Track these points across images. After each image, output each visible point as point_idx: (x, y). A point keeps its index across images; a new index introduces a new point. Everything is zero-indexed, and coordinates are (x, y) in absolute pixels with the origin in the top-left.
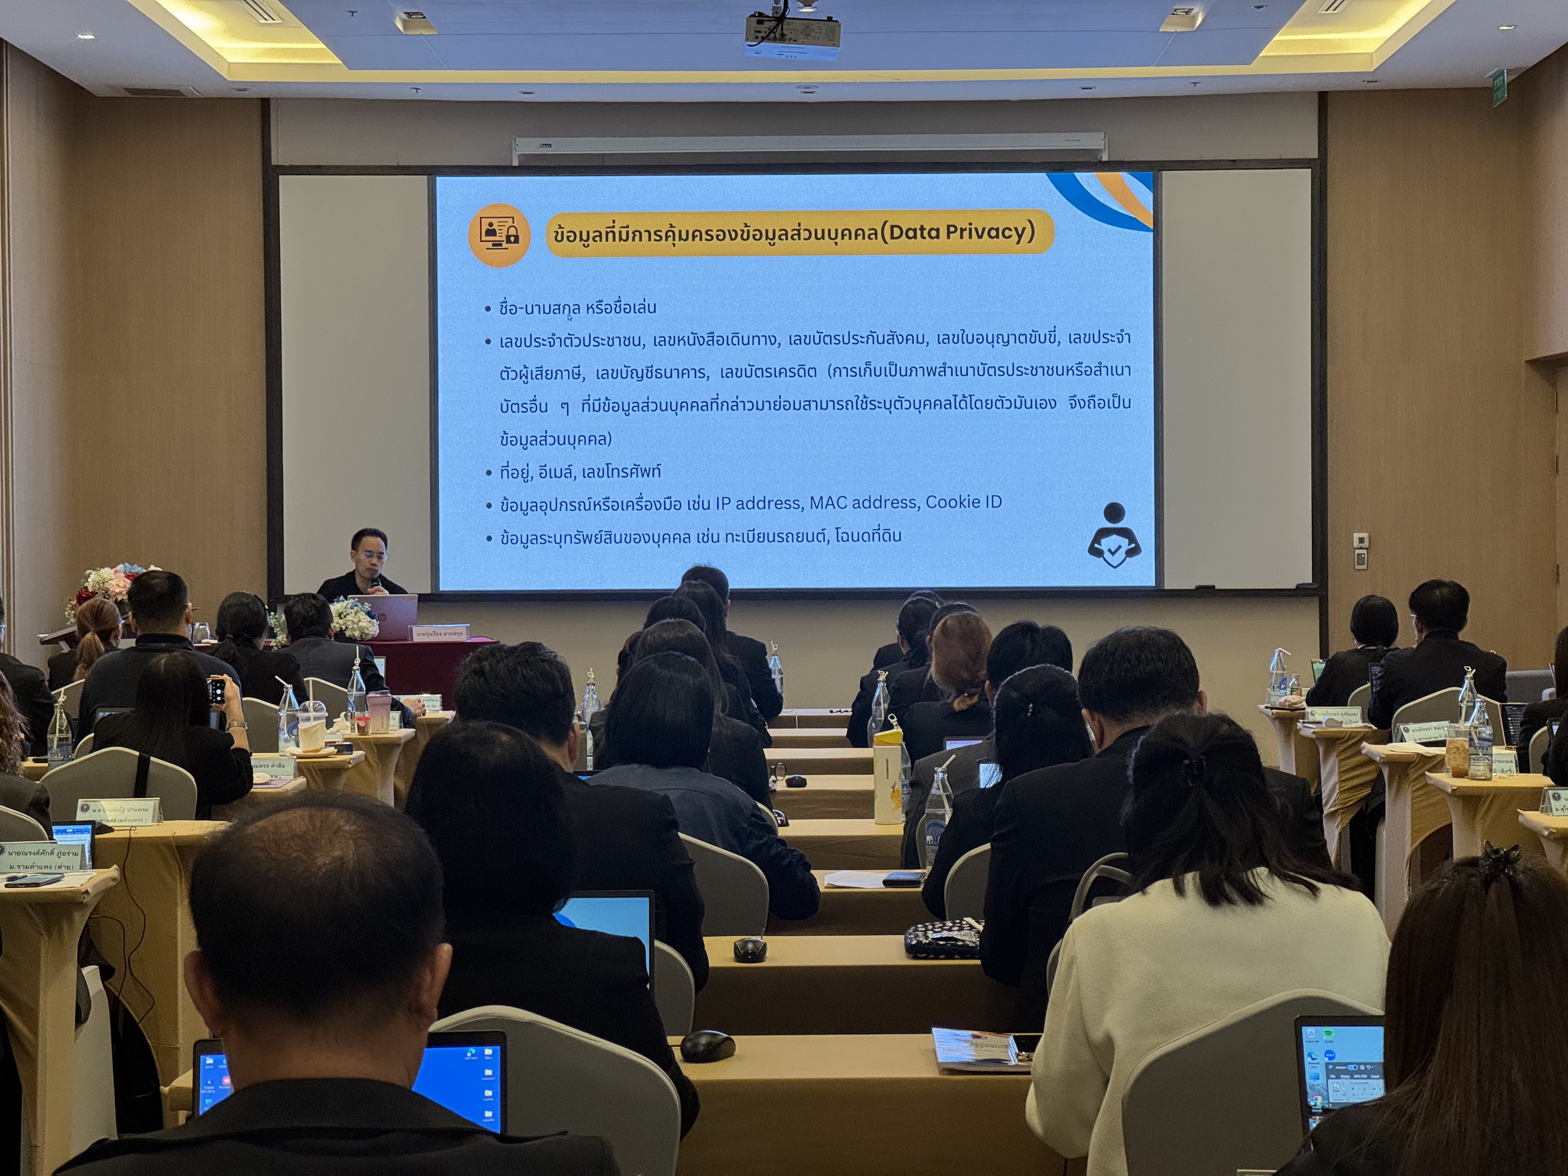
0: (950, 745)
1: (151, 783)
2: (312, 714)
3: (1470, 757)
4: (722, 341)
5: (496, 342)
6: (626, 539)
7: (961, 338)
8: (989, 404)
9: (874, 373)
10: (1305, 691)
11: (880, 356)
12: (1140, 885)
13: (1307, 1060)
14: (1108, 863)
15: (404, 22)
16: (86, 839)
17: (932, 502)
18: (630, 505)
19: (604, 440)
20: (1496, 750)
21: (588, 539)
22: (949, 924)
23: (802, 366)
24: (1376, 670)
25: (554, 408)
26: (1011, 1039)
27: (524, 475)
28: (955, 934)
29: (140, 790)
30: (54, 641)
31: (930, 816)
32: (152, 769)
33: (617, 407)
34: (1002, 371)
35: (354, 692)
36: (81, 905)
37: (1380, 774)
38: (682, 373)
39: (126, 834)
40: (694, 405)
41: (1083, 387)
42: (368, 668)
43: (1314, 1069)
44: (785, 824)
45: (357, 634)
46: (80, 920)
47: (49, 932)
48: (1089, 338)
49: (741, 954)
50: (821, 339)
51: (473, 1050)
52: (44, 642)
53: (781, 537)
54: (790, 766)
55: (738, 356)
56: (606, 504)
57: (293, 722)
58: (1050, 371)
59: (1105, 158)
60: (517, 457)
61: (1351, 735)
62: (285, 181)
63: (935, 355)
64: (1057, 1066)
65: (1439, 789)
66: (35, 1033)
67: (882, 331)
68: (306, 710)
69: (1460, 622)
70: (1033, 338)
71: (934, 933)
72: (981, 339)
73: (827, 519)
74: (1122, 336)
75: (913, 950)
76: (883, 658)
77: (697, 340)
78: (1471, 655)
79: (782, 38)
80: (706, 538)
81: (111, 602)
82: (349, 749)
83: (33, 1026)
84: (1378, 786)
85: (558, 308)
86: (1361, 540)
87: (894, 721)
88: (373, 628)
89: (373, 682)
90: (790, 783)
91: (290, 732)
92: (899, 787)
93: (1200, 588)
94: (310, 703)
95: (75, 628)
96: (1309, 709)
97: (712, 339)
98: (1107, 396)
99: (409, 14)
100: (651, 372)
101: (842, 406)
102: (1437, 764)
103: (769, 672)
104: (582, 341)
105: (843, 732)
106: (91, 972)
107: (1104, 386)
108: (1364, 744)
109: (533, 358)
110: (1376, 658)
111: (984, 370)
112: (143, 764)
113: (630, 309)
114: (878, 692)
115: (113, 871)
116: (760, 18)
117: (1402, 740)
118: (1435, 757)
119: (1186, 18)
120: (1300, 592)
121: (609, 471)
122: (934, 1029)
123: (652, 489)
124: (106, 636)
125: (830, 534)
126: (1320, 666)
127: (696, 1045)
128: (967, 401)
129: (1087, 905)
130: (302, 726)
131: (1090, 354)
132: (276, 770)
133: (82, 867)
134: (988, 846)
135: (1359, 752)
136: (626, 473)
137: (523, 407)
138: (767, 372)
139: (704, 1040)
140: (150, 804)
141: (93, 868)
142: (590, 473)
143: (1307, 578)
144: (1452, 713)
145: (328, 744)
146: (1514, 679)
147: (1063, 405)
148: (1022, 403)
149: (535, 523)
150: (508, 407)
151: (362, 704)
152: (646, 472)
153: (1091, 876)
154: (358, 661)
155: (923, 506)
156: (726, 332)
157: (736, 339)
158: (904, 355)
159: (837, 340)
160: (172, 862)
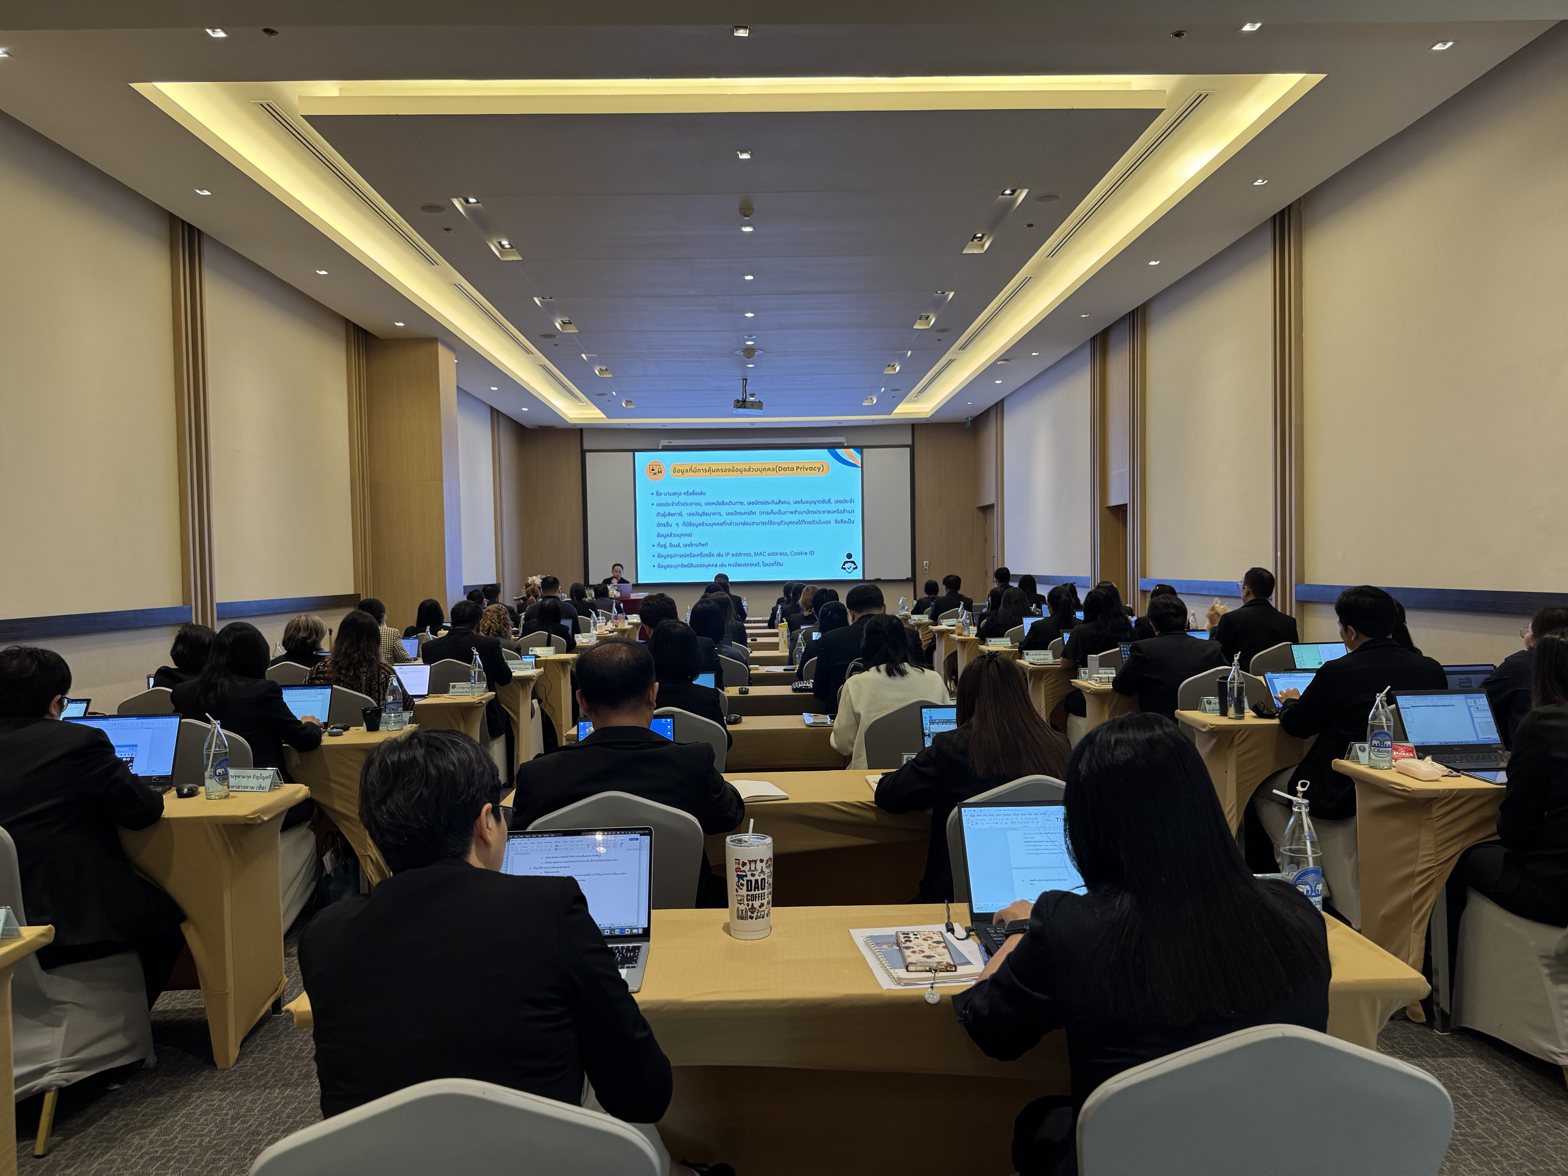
0: (802, 627)
1: (552, 642)
2: (601, 621)
3: (963, 629)
4: (726, 504)
5: (655, 504)
6: (697, 566)
7: (801, 502)
8: (810, 523)
9: (774, 514)
10: (910, 610)
11: (776, 508)
12: (867, 668)
13: (924, 719)
14: (856, 661)
15: (625, 404)
16: (533, 660)
17: (792, 553)
18: (698, 555)
19: (689, 535)
20: (971, 627)
21: (685, 566)
22: (805, 682)
23: (751, 511)
24: (933, 603)
25: (674, 525)
26: (828, 716)
27: (665, 546)
28: (808, 685)
29: (548, 645)
30: (519, 599)
31: (797, 649)
32: (552, 638)
33: (694, 525)
34: (814, 512)
35: (614, 614)
36: (533, 680)
37: (935, 635)
38: (714, 514)
39: (545, 658)
40: (718, 524)
41: (839, 517)
42: (618, 607)
43: (926, 722)
44: (751, 652)
45: (613, 596)
46: (532, 684)
47: (523, 688)
48: (841, 502)
49: (741, 692)
50: (757, 503)
51: (664, 720)
52: (515, 600)
53: (746, 565)
54: (752, 635)
55: (731, 508)
56: (691, 555)
57: (595, 623)
58: (829, 512)
59: (846, 445)
60: (662, 541)
61: (925, 624)
62: (587, 454)
63: (792, 507)
64: (843, 723)
65: (953, 639)
66: (519, 719)
67: (776, 500)
68: (599, 620)
69: (959, 588)
70: (824, 502)
71: (801, 685)
72: (807, 502)
73: (760, 559)
74: (851, 501)
75: (795, 690)
76: (780, 601)
77: (718, 503)
78: (962, 598)
79: (745, 407)
80: (722, 565)
81: (536, 587)
82: (613, 632)
83: (518, 717)
84: (934, 639)
85: (675, 494)
86: (926, 564)
87: (785, 620)
88: (618, 595)
89: (619, 611)
90: (752, 640)
91: (594, 627)
92: (786, 640)
93: (876, 579)
94: (600, 618)
95: (525, 595)
96: (912, 616)
97: (723, 503)
98: (847, 520)
99: (627, 401)
100: (704, 514)
101: (764, 524)
102: (953, 632)
103: (743, 606)
104: (682, 504)
105: (766, 625)
106: (535, 701)
107: (845, 517)
108: (930, 626)
109: (667, 509)
110: (933, 599)
111: (808, 512)
112: (549, 637)
113: (697, 494)
114: (778, 612)
115: (542, 670)
116: (738, 401)
117: (941, 625)
118: (952, 630)
119: (870, 401)
120: (907, 580)
121: (691, 545)
122: (804, 714)
123: (706, 551)
124: (536, 597)
125: (761, 564)
126: (915, 602)
127: (730, 719)
128: (803, 522)
129: (851, 675)
130: (598, 625)
131: (841, 507)
132: (591, 638)
133: (532, 668)
134: (816, 658)
135: (928, 629)
136: (696, 545)
137: (664, 525)
138: (741, 514)
139: (733, 718)
140: (552, 649)
141: (536, 668)
142: (685, 546)
143: (910, 576)
144: (956, 616)
145: (606, 630)
146: (975, 606)
147: (833, 522)
148: (819, 522)
149: (668, 561)
150: (659, 525)
151: (616, 618)
152: (703, 545)
153: (851, 665)
154: (614, 604)
155: (790, 555)
156: (728, 501)
157: (730, 503)
158: (783, 507)
159: (762, 503)
160: (559, 666)
